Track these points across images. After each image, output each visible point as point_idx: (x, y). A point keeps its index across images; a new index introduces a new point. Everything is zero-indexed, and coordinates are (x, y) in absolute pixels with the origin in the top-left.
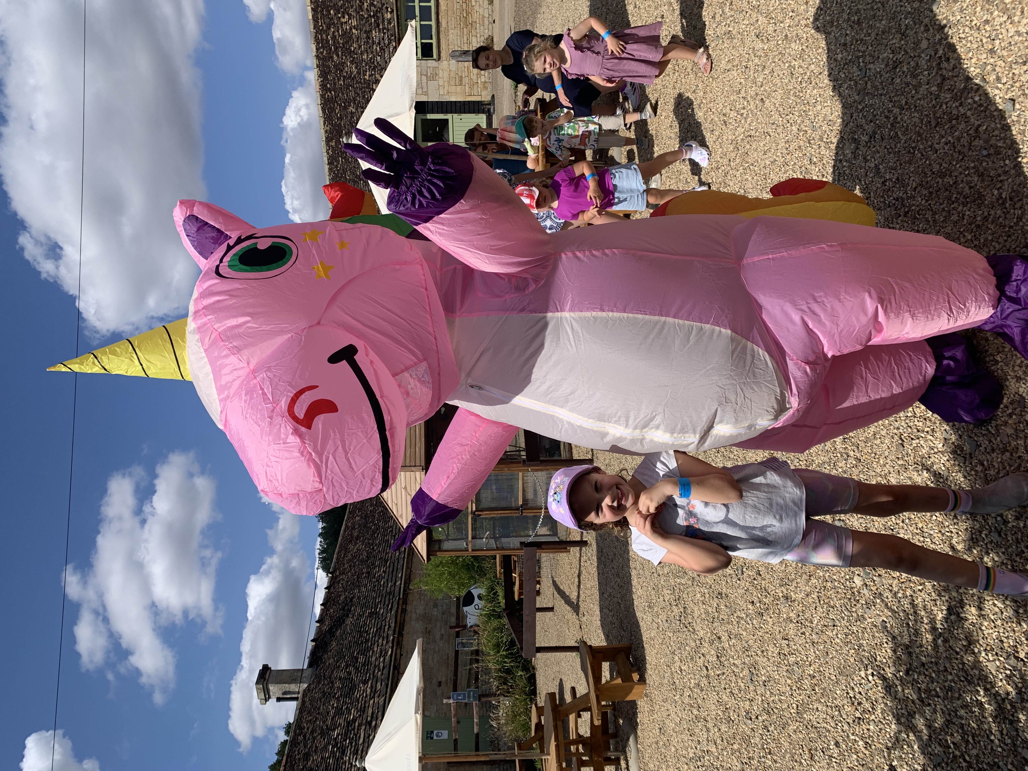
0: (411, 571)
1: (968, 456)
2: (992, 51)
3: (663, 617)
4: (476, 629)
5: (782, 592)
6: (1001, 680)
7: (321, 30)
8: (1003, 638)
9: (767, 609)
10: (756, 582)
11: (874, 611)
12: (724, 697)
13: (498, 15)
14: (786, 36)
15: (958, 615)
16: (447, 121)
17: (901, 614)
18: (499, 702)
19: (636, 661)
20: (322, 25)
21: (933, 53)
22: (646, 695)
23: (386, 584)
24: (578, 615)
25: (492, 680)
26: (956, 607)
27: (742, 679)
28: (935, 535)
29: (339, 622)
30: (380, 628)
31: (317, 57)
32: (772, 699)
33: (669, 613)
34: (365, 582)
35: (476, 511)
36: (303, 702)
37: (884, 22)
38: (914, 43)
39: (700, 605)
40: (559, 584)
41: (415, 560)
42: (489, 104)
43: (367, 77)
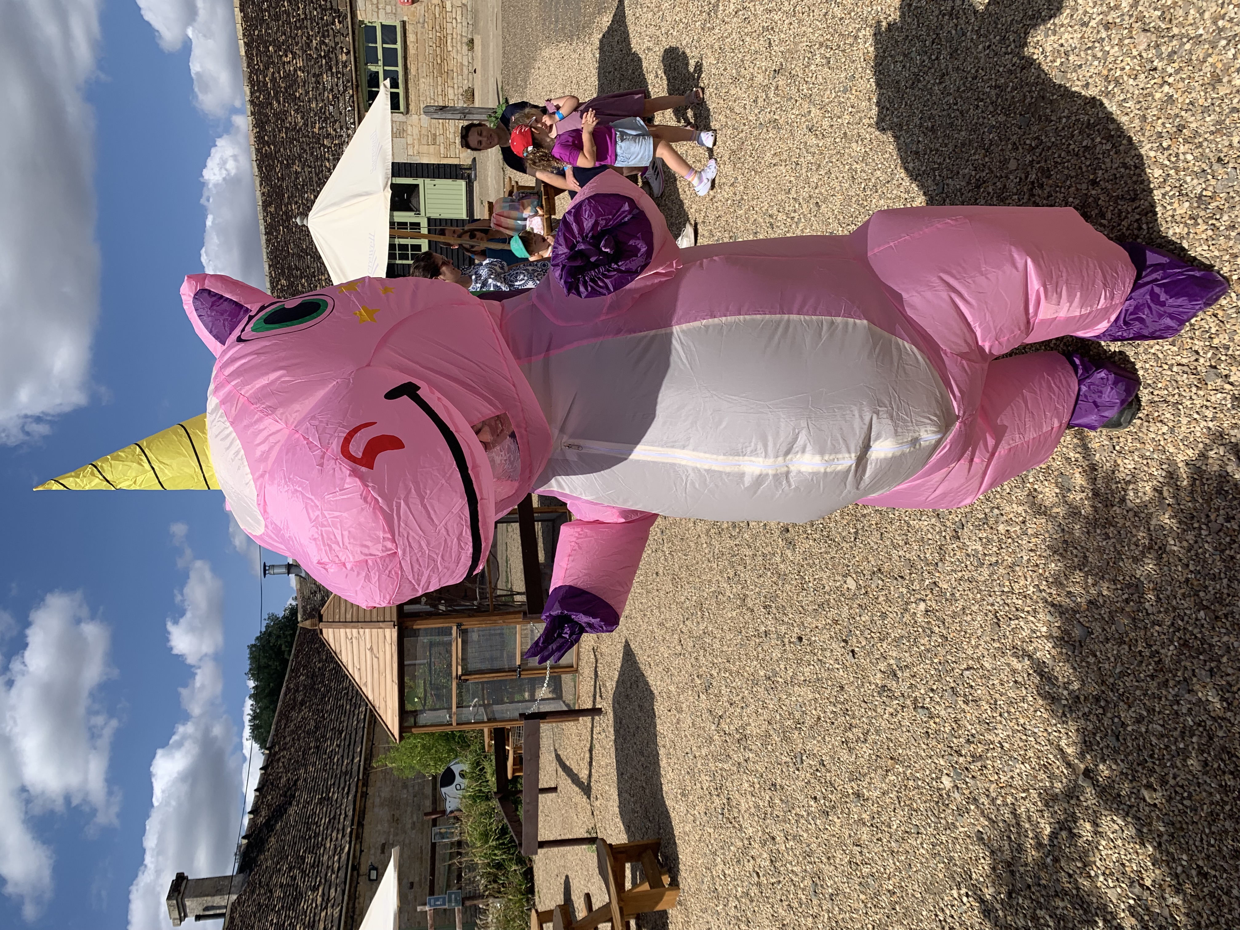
0: (373, 744)
1: (1077, 644)
2: (1094, 183)
3: (701, 808)
4: (457, 814)
5: (853, 788)
6: (1123, 910)
7: (257, 70)
8: (1124, 861)
9: (834, 807)
10: (819, 774)
11: (968, 819)
12: (780, 910)
13: (480, 64)
14: (845, 133)
15: (1070, 830)
16: (417, 186)
17: (1001, 824)
18: (488, 905)
19: (666, 860)
20: (257, 64)
21: (1023, 176)
22: (680, 903)
23: (340, 761)
24: (589, 798)
25: (478, 878)
26: (1067, 821)
27: (803, 890)
28: (1040, 734)
29: (279, 812)
30: (334, 818)
31: (252, 102)
32: (841, 916)
33: (709, 804)
34: (313, 759)
35: (462, 675)
36: (232, 919)
37: (963, 133)
38: (1000, 162)
39: (749, 796)
40: (564, 758)
41: (377, 729)
42: (470, 169)
43: (316, 130)
